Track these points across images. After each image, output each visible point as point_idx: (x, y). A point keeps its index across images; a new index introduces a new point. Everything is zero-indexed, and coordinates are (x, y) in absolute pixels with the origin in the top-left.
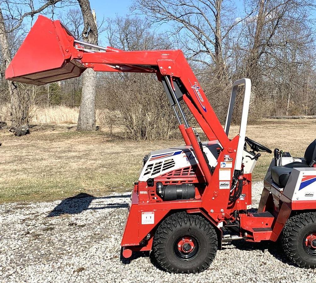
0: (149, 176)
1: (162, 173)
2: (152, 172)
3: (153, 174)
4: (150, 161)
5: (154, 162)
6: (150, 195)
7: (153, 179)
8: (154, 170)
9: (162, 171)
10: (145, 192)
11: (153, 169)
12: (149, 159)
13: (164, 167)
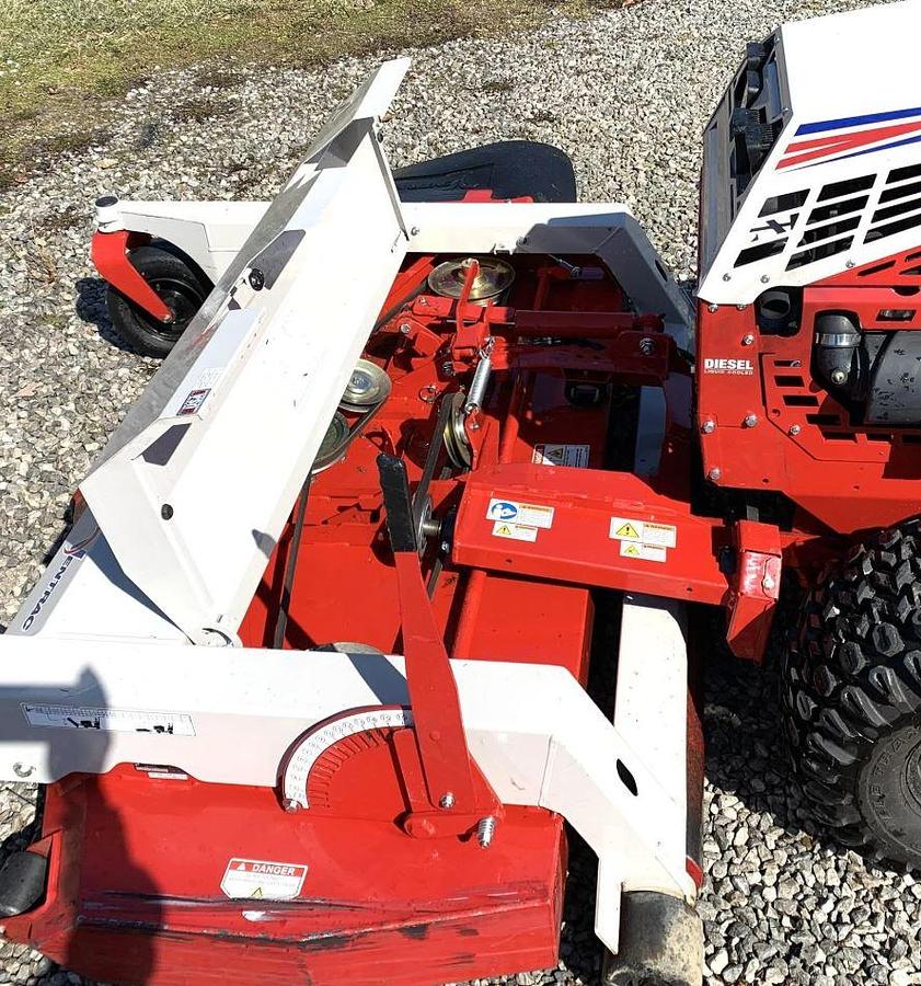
0: (774, 272)
1: (862, 253)
2: (792, 249)
3: (797, 262)
4: (782, 164)
5: (814, 177)
6: (770, 384)
7: (796, 293)
8: (809, 237)
9: (866, 241)
10: (742, 366)
11: (802, 226)
12: (778, 153)
13: (879, 216)
